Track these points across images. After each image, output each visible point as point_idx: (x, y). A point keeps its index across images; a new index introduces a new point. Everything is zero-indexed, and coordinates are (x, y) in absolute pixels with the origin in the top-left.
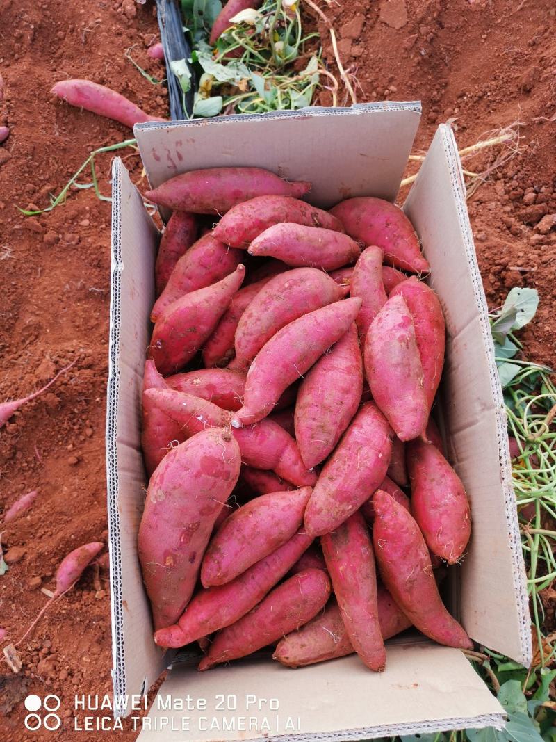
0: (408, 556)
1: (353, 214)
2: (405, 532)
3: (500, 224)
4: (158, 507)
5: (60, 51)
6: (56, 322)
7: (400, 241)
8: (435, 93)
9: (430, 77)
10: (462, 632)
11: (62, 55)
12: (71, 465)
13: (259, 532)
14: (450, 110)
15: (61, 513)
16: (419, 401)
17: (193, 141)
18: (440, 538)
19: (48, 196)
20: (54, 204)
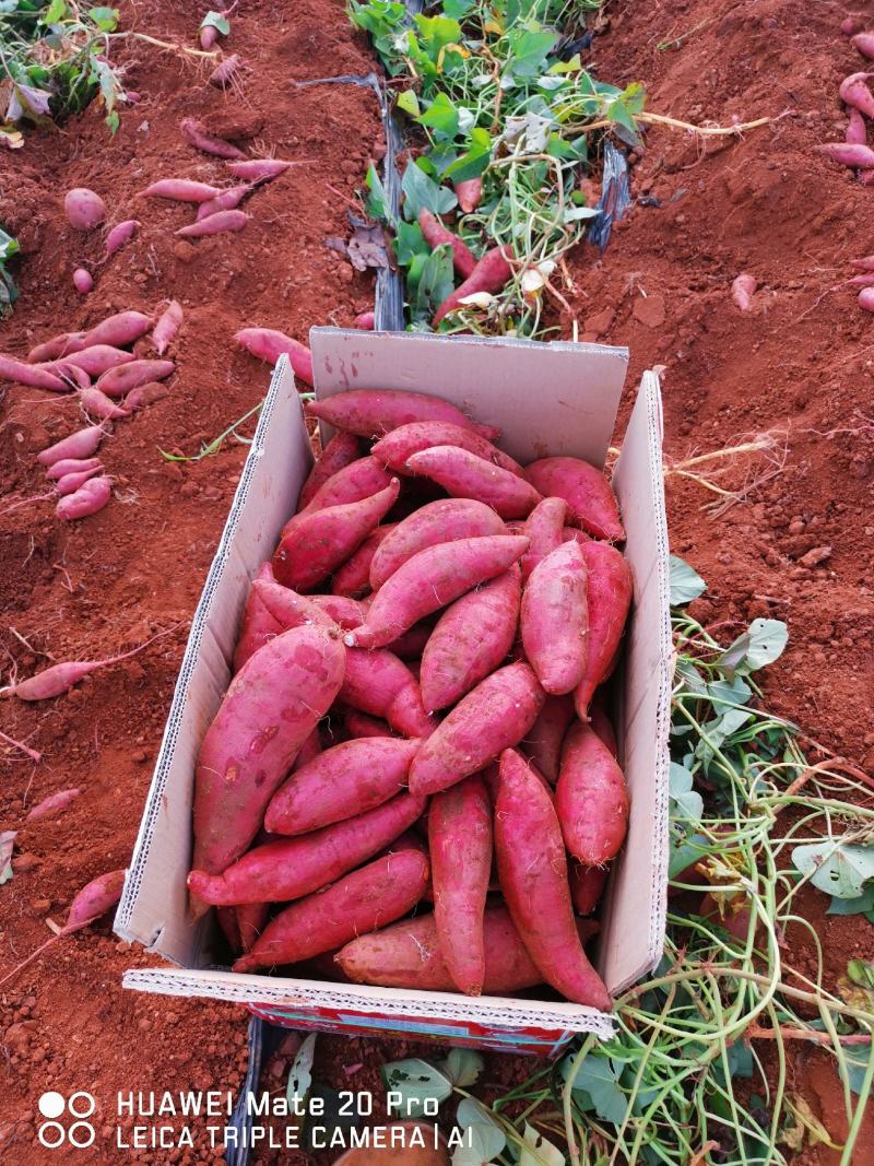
0: (533, 837)
1: (545, 470)
2: (534, 804)
3: (752, 550)
4: (234, 701)
5: (256, 303)
6: (167, 586)
7: (594, 502)
8: (691, 402)
9: (686, 383)
10: (599, 983)
11: (256, 307)
12: (134, 761)
13: (349, 771)
14: (708, 422)
15: (103, 823)
16: (574, 650)
17: (372, 355)
18: (581, 829)
19: (199, 444)
20: (203, 453)
